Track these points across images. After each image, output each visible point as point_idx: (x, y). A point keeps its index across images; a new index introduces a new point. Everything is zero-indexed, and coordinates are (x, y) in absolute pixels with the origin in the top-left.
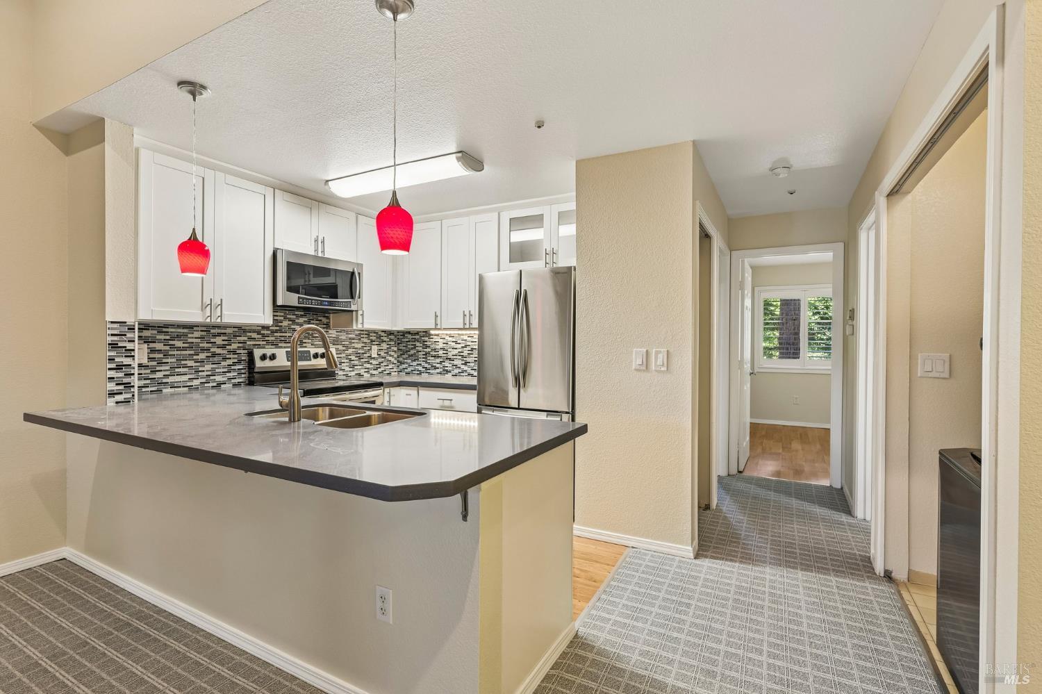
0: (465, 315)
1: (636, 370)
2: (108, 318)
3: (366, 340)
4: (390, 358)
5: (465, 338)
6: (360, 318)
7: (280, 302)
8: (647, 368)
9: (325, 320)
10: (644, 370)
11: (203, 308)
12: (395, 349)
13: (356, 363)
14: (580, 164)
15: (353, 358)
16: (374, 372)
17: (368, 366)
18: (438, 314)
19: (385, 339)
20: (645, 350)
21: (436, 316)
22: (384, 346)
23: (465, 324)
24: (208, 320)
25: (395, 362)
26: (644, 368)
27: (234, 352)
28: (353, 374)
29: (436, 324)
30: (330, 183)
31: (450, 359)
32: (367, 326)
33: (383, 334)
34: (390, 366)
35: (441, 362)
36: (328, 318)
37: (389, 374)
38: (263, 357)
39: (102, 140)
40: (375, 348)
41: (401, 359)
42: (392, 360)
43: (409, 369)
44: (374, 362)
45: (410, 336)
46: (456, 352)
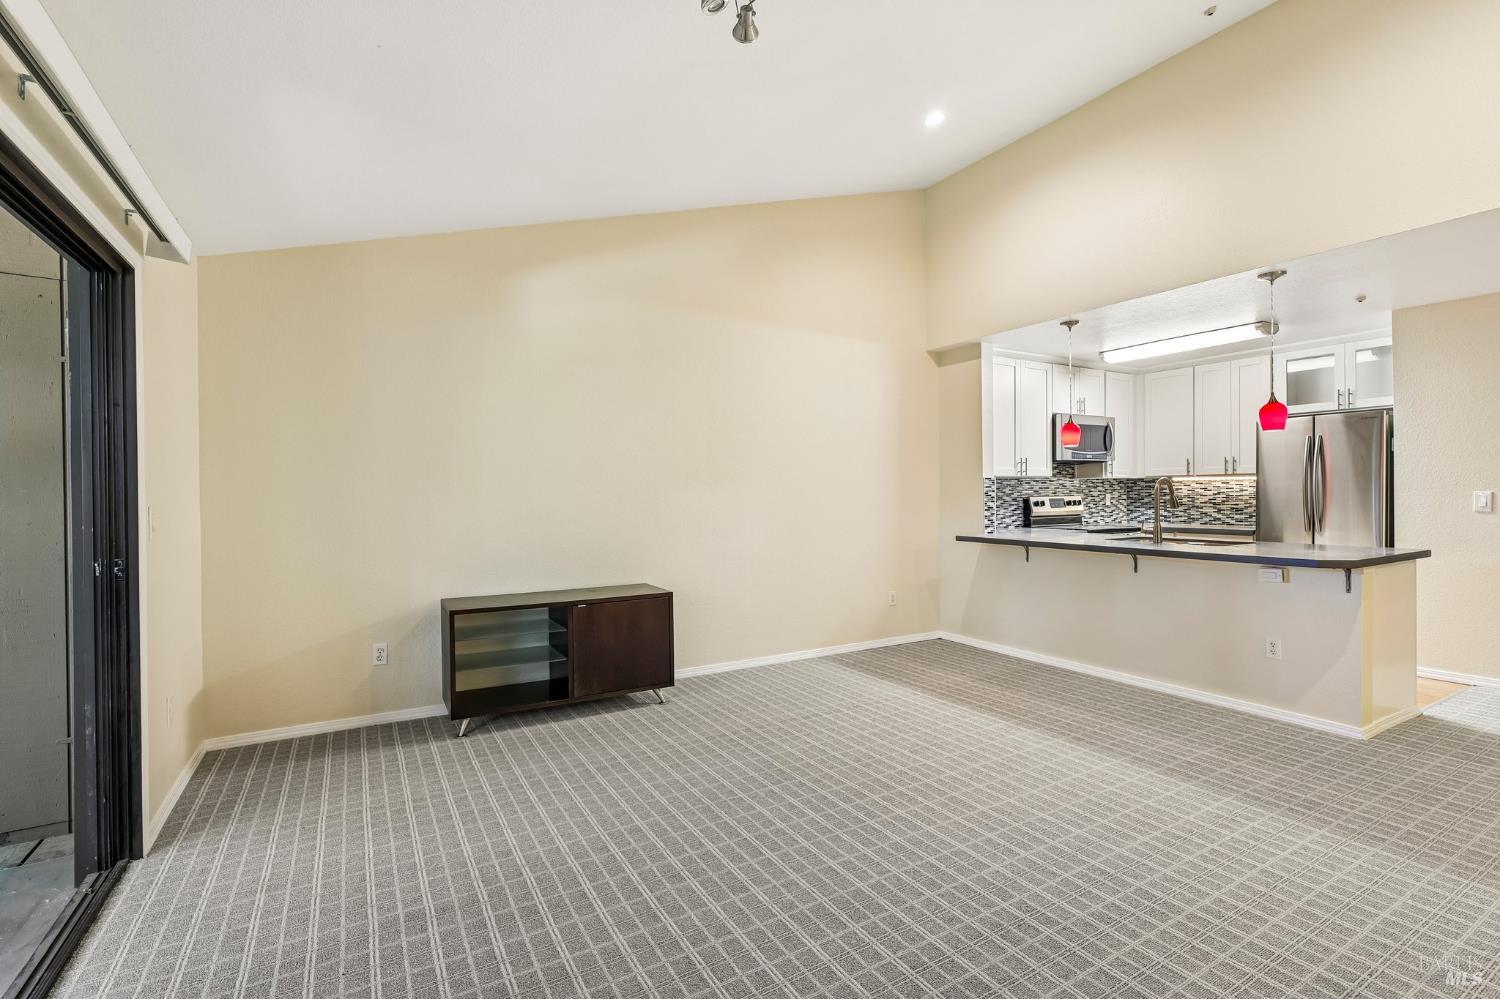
0: (1226, 462)
1: (1477, 512)
2: (985, 476)
3: (1100, 488)
4: (1121, 507)
5: (1220, 484)
6: (1109, 468)
7: (1058, 458)
8: (1492, 510)
9: (1071, 471)
10: (1489, 513)
11: (1015, 466)
12: (1125, 497)
13: (1094, 510)
14: (1396, 314)
15: (1091, 506)
16: (1108, 520)
17: (1103, 513)
18: (1191, 461)
19: (1116, 487)
20: (1489, 493)
21: (1188, 464)
22: (1116, 494)
23: (1226, 470)
24: (1019, 475)
25: (1125, 510)
26: (1490, 510)
27: (1015, 500)
28: (1091, 521)
29: (1188, 472)
30: (1105, 354)
31: (1197, 507)
32: (1116, 475)
33: (1115, 482)
34: (1121, 514)
35: (1185, 511)
36: (1073, 469)
37: (1120, 522)
38: (1036, 504)
39: (980, 357)
40: (1108, 496)
41: (1131, 508)
42: (1123, 509)
43: (1143, 518)
44: (1108, 510)
45: (1143, 484)
46: (1206, 499)
